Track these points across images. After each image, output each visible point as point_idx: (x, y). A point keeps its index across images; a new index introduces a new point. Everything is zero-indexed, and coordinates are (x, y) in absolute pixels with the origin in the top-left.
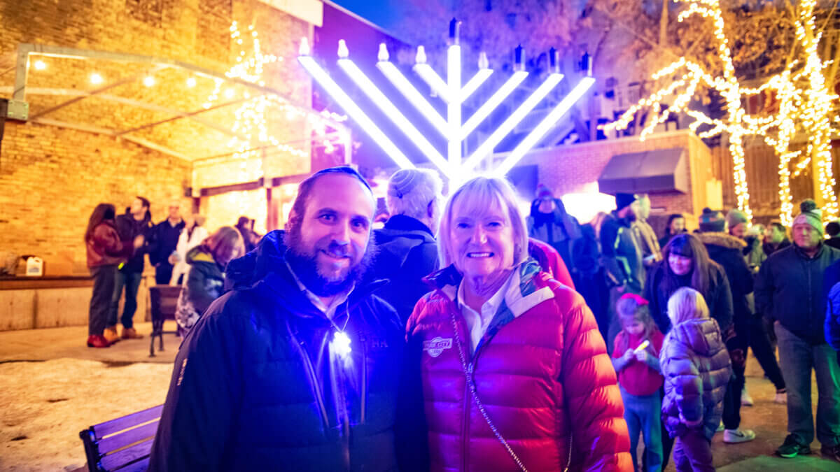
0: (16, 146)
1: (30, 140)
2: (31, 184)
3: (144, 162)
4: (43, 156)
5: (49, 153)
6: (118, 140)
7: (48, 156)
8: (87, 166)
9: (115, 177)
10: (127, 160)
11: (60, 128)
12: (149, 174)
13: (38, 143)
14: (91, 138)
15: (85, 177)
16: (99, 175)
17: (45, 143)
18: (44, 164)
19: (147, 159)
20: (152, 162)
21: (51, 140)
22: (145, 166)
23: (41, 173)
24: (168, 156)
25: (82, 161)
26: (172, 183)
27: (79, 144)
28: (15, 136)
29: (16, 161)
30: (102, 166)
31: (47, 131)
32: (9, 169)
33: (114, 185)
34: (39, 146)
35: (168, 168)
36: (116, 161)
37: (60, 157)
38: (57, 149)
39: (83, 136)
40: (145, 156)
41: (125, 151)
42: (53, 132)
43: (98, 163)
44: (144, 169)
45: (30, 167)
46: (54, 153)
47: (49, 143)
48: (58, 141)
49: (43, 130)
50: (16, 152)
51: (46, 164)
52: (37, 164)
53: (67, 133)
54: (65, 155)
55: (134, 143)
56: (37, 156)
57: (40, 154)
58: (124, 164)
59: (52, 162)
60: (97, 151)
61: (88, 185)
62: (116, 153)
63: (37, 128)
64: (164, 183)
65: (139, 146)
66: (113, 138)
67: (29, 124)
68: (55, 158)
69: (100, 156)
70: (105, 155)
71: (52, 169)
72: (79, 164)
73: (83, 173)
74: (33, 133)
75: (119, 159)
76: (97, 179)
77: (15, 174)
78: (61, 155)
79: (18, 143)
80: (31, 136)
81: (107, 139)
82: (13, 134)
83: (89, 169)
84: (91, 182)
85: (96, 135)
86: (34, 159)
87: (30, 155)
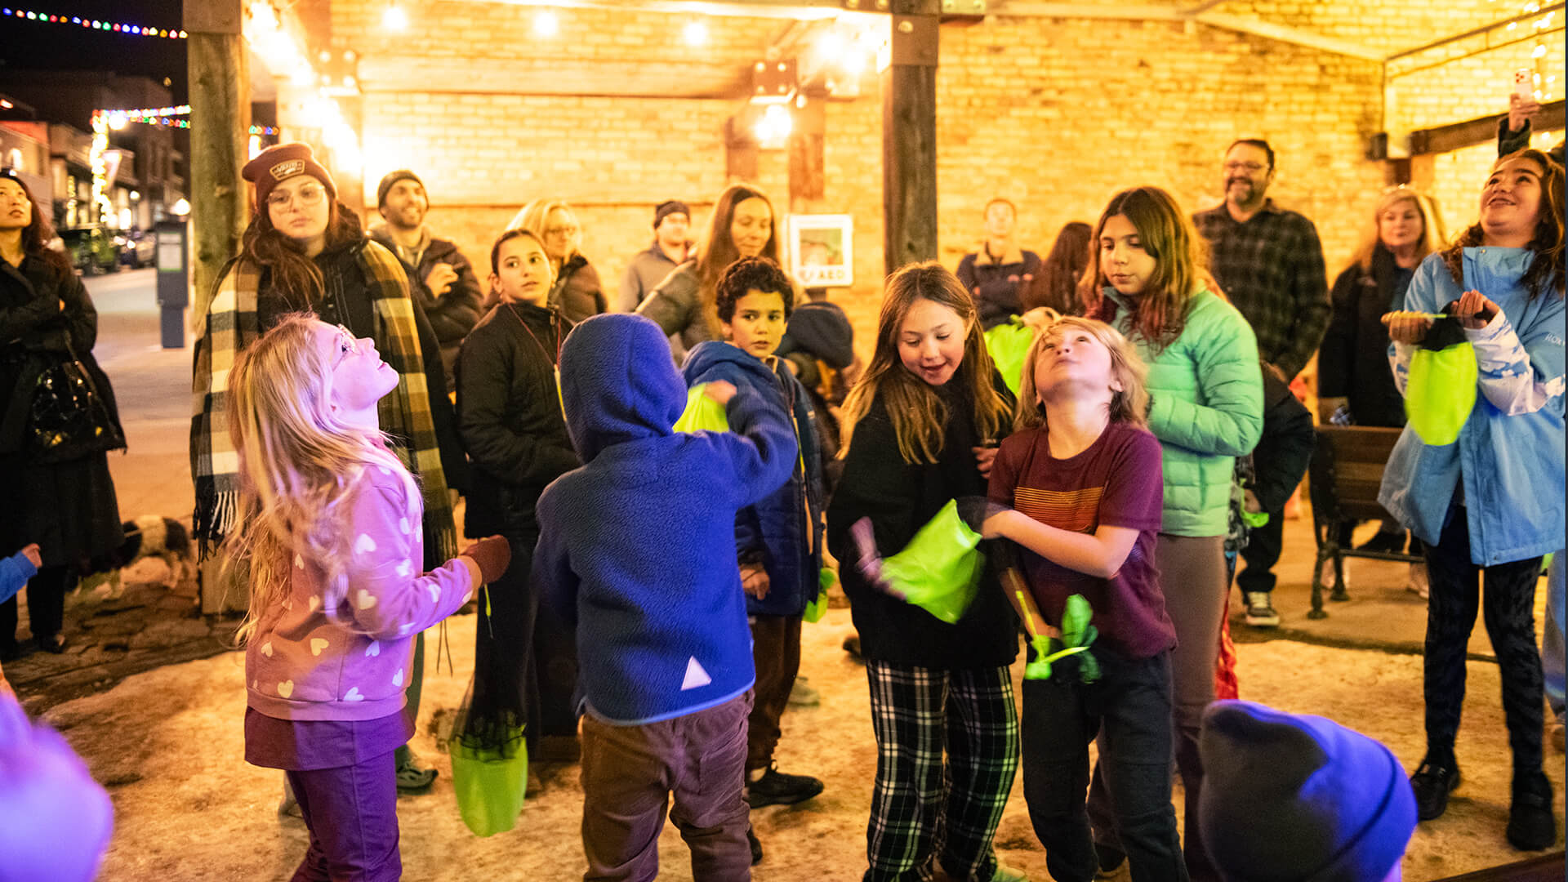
0: (969, 75)
1: (996, 59)
2: (1005, 161)
3: (1258, 78)
4: (1025, 93)
5: (1038, 84)
6: (1190, 28)
7: (1037, 92)
8: (1121, 106)
9: (1188, 126)
10: (1212, 79)
11: (1056, 20)
12: (1270, 108)
13: (1013, 65)
14: (1126, 32)
15: (1119, 134)
16: (1149, 124)
17: (1028, 61)
18: (1028, 112)
19: (1263, 71)
20: (1276, 75)
21: (1039, 51)
22: (1259, 87)
23: (1024, 133)
24: (1316, 54)
25: (1109, 94)
26: (1333, 127)
27: (1101, 53)
28: (966, 53)
29: (972, 111)
30: (1156, 100)
31: (1028, 31)
32: (962, 131)
33: (1187, 146)
34: (1014, 71)
35: (1316, 88)
36: (1187, 86)
37: (1061, 92)
38: (1055, 73)
39: (1108, 32)
40: (1259, 61)
41: (1209, 56)
42: (1044, 32)
43: (1145, 95)
44: (1257, 98)
45: (1001, 121)
46: (1046, 84)
47: (1035, 61)
48: (1053, 52)
49: (1021, 30)
50: (970, 91)
51: (1034, 111)
52: (1015, 112)
53: (1071, 31)
54: (1072, 84)
55: (1229, 31)
56: (1013, 93)
57: (1018, 87)
58: (1207, 89)
59: (1046, 103)
60: (1142, 64)
61: (1127, 153)
62: (1186, 63)
63: (1009, 28)
64: (1310, 128)
65: (1242, 36)
66: (1178, 26)
67: (990, 20)
68: (1050, 95)
69: (1148, 76)
70: (1161, 72)
71: (1047, 121)
72: (1103, 102)
73: (1113, 124)
74: (1000, 41)
75: (1194, 79)
76: (1146, 134)
77: (971, 141)
78: (1062, 84)
79: (972, 70)
80: (997, 50)
81: (1163, 28)
82: (961, 49)
83: (1127, 114)
84: (1134, 141)
85: (1137, 23)
86: (1007, 102)
87: (998, 93)
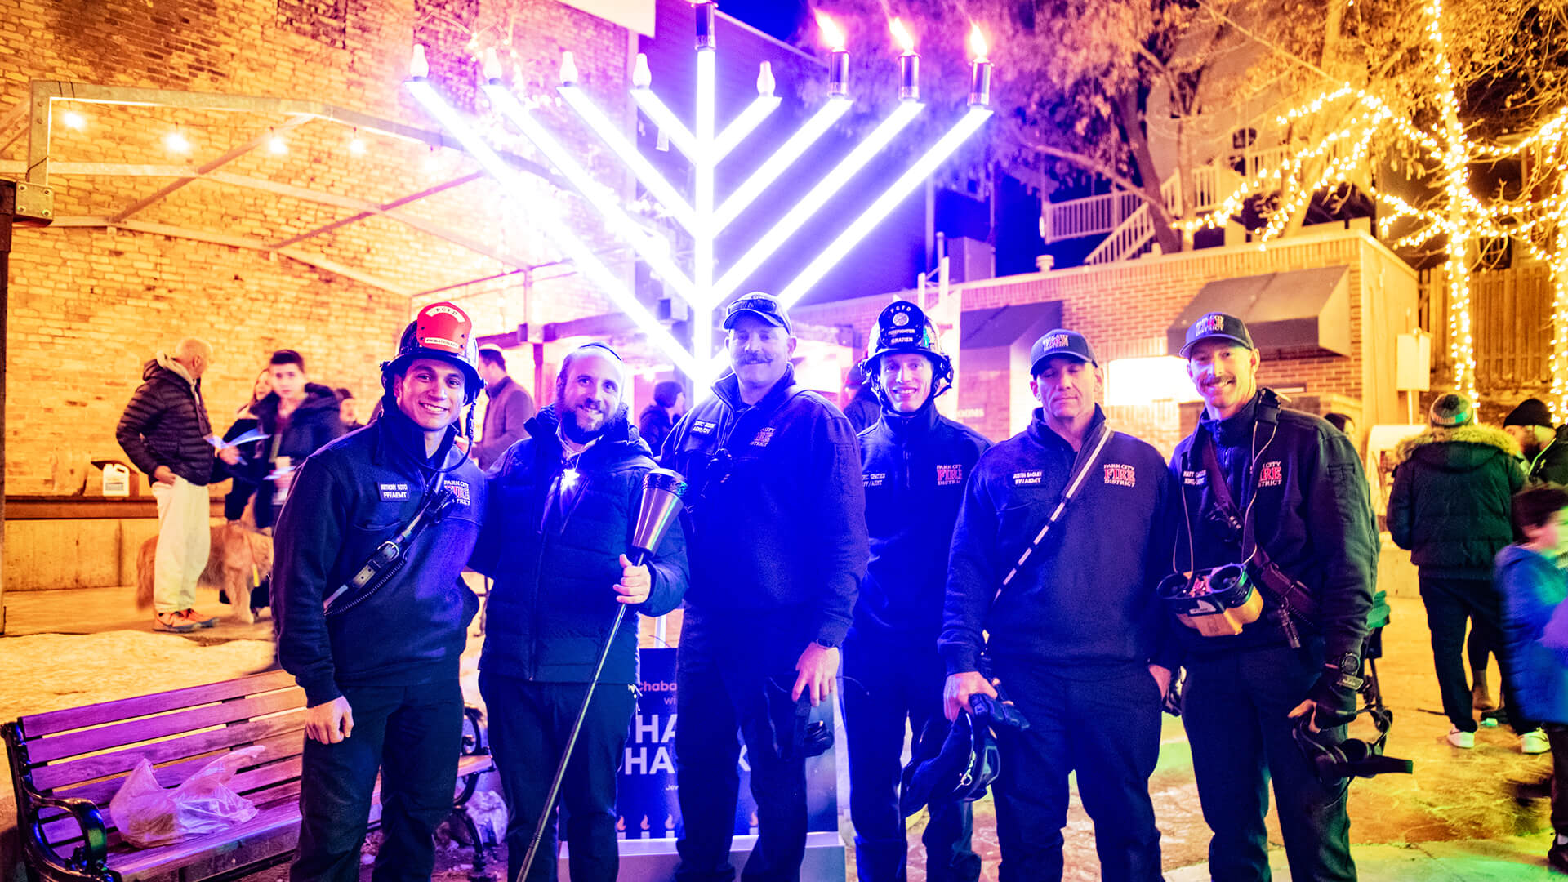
0: (92, 270)
1: (114, 259)
2: (122, 338)
3: (324, 298)
4: (141, 288)
5: (152, 283)
6: (273, 257)
7: (149, 289)
8: (219, 307)
9: (270, 325)
10: (291, 295)
11: (168, 238)
12: (332, 319)
13: (132, 266)
14: (224, 252)
15: (216, 326)
16: (242, 322)
17: (144, 265)
18: (141, 303)
19: (327, 293)
20: (337, 297)
21: (153, 259)
22: (324, 304)
23: (138, 318)
24: (366, 287)
25: (210, 297)
26: (376, 337)
27: (205, 266)
28: (91, 253)
29: (94, 297)
30: (247, 305)
31: (145, 243)
32: (85, 312)
33: (271, 340)
34: (132, 271)
35: (365, 309)
36: (272, 297)
37: (170, 291)
38: (164, 276)
39: (211, 251)
40: (326, 286)
41: (288, 278)
42: (157, 245)
43: (239, 300)
44: (323, 311)
45: (118, 307)
46: (159, 283)
47: (151, 266)
48: (164, 261)
49: (138, 241)
50: (94, 282)
51: (147, 301)
52: (130, 301)
53: (181, 247)
54: (180, 286)
55: (304, 264)
56: (131, 287)
57: (135, 285)
58: (286, 301)
59: (157, 298)
60: (236, 278)
61: (223, 340)
62: (271, 282)
63: (129, 239)
64: (360, 335)
65: (312, 267)
66: (265, 255)
67: (111, 230)
68: (162, 292)
69: (242, 287)
70: (252, 285)
71: (159, 311)
72: (205, 302)
73: (213, 319)
74: (120, 248)
75: (276, 294)
76: (238, 328)
77: (91, 320)
78: (171, 285)
79: (94, 266)
80: (118, 254)
81: (254, 255)
82: (86, 249)
83: (223, 312)
84: (230, 332)
85: (234, 248)
86: (125, 294)
87: (119, 286)
